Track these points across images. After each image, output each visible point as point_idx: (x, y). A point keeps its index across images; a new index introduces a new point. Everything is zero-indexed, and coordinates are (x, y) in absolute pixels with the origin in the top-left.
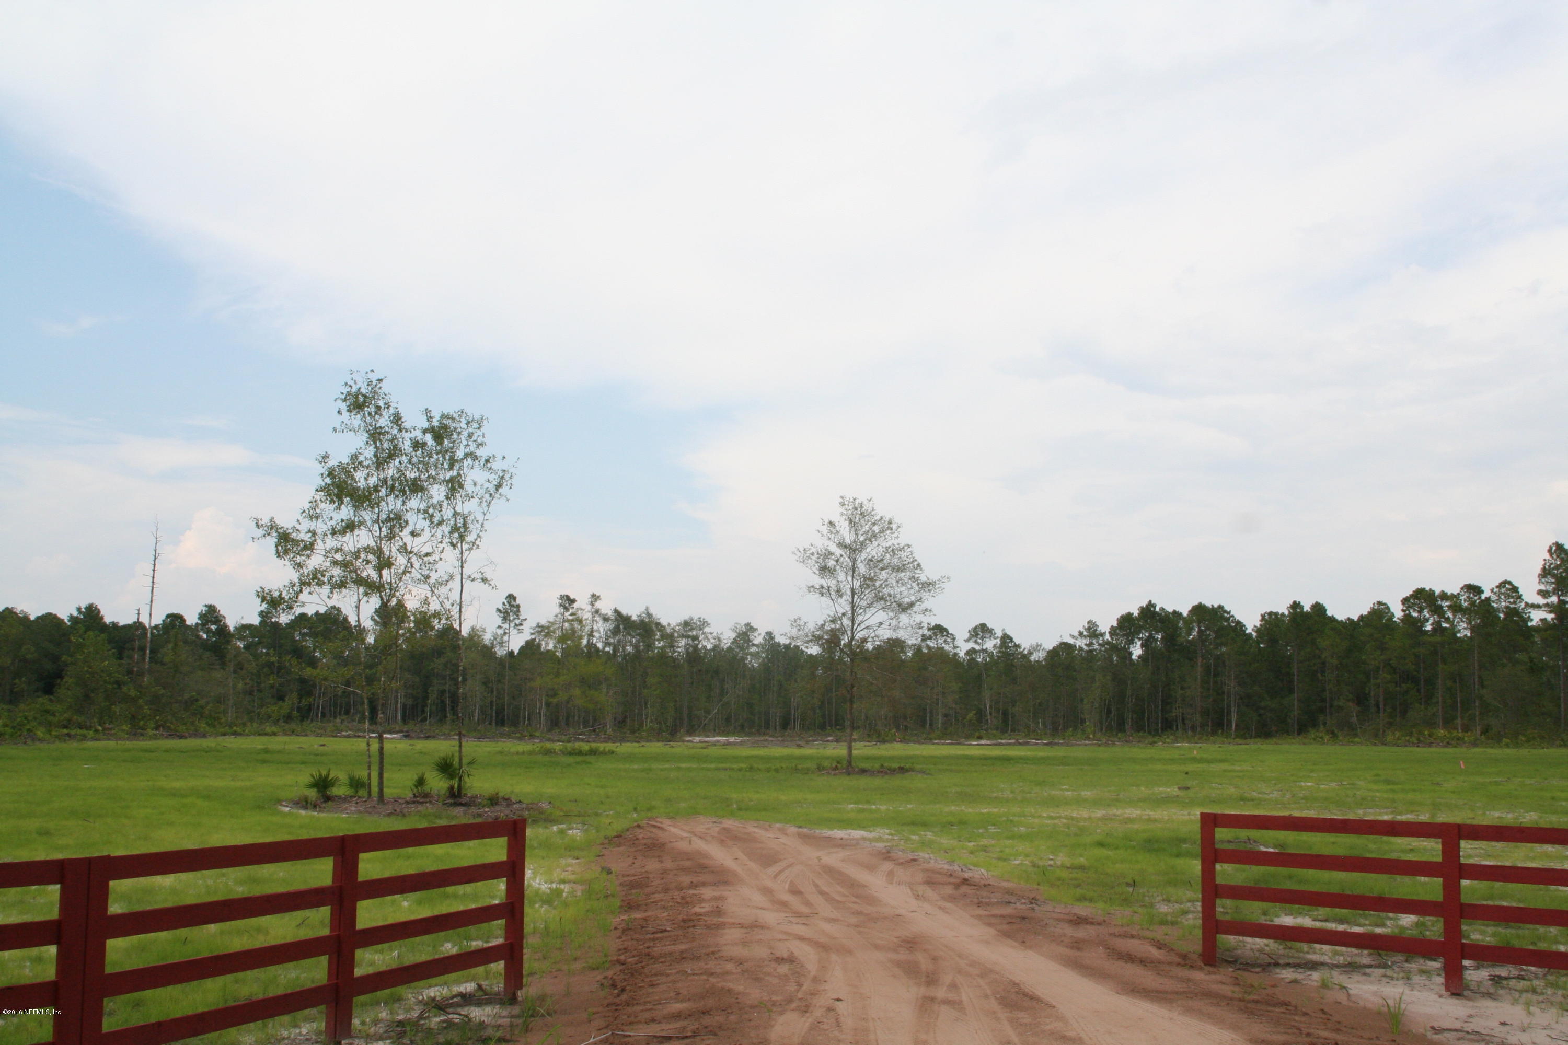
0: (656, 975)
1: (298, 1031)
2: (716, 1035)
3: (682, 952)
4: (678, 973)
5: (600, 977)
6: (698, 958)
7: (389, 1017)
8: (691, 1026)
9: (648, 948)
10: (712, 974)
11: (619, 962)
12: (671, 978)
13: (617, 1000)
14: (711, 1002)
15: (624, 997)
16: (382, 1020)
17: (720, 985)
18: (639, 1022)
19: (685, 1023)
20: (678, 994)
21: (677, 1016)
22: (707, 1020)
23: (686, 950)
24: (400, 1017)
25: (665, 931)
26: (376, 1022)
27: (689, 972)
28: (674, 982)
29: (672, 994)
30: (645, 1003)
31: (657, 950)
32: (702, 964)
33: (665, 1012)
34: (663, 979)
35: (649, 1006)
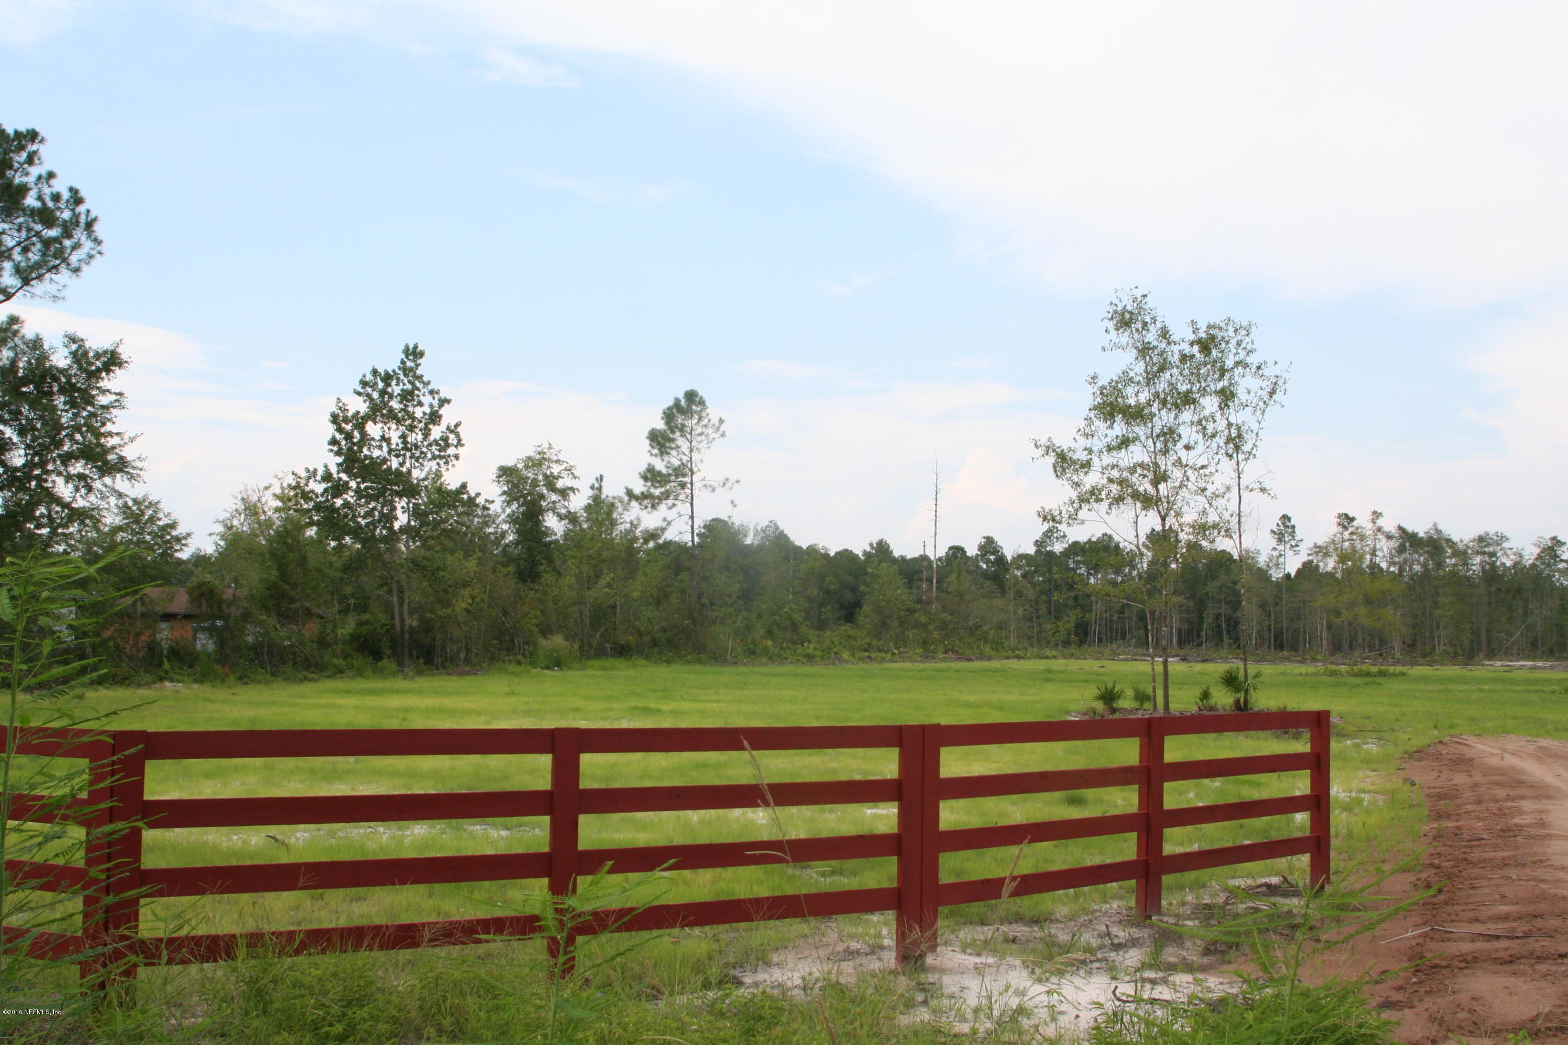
0: (1476, 878)
1: (1108, 906)
2: (1552, 937)
3: (1504, 859)
4: (1502, 877)
5: (1413, 879)
6: (1523, 866)
7: (1195, 901)
8: (1521, 928)
9: (1464, 853)
10: (1542, 881)
11: (1432, 865)
12: (1493, 882)
13: (1435, 900)
14: (1542, 907)
15: (1442, 897)
16: (1188, 903)
17: (1552, 891)
18: (1461, 921)
19: (1514, 924)
20: (1503, 897)
21: (1505, 917)
22: (1539, 923)
23: (1509, 858)
24: (1207, 901)
25: (1483, 839)
26: (1183, 904)
27: (1514, 877)
28: (1498, 885)
29: (1497, 897)
30: (1466, 903)
31: (1475, 855)
32: (1528, 871)
33: (1490, 913)
34: (1485, 883)
35: (1470, 907)
